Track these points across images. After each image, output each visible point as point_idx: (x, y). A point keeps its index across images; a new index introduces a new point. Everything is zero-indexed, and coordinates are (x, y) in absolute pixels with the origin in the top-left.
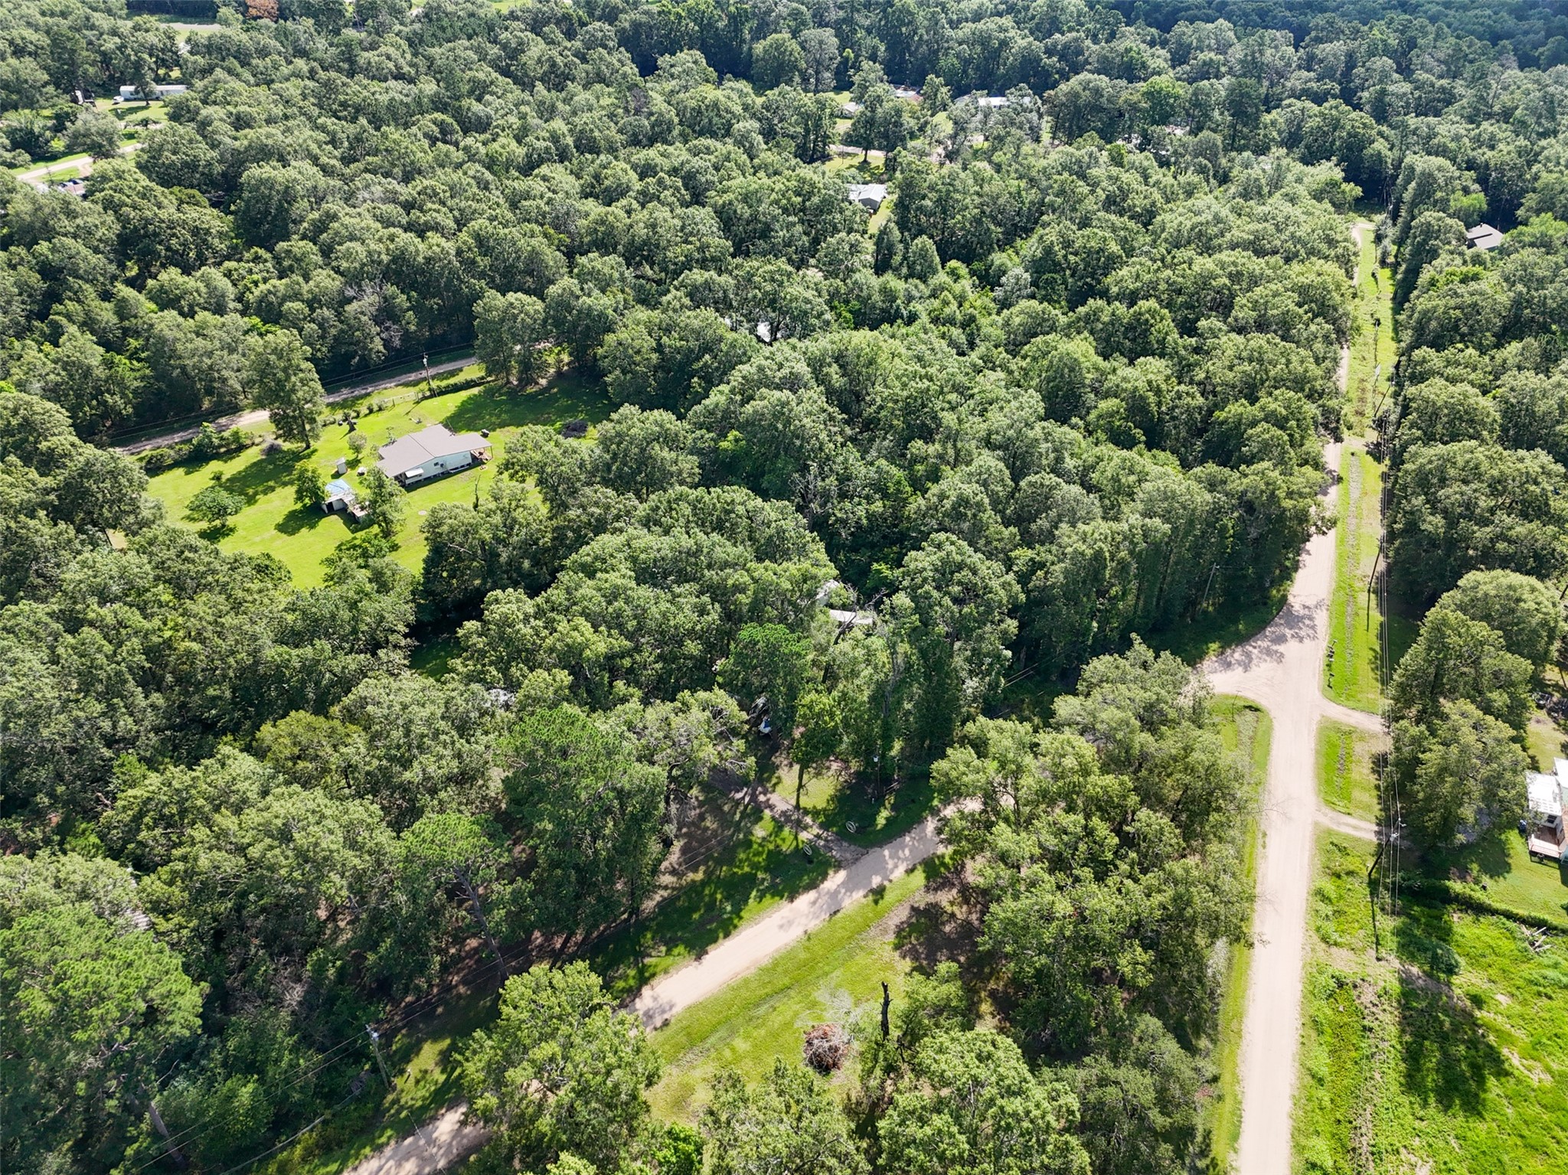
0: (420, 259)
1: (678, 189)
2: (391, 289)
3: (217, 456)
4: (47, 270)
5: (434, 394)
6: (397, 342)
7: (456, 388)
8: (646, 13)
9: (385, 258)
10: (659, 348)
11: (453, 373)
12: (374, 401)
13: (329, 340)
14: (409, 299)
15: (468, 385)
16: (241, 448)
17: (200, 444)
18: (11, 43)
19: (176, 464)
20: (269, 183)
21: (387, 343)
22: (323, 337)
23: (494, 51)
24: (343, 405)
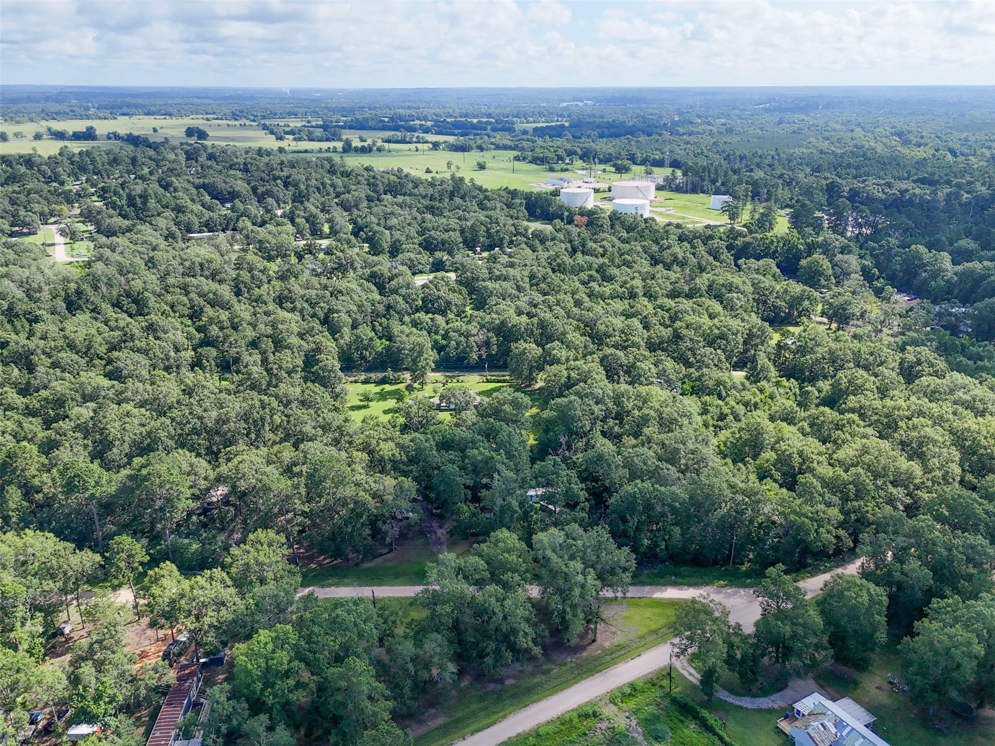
0: (510, 325)
1: (663, 318)
2: (491, 334)
3: (390, 384)
4: (389, 307)
5: (488, 381)
6: (484, 357)
7: (499, 382)
8: (753, 238)
9: (497, 322)
10: (569, 377)
11: (503, 376)
12: (461, 378)
13: (459, 351)
14: (498, 340)
15: (504, 381)
16: (401, 382)
17: (385, 376)
18: (461, 226)
19: (375, 382)
20: (486, 288)
21: (480, 356)
22: (456, 349)
23: (655, 248)
24: (450, 377)
